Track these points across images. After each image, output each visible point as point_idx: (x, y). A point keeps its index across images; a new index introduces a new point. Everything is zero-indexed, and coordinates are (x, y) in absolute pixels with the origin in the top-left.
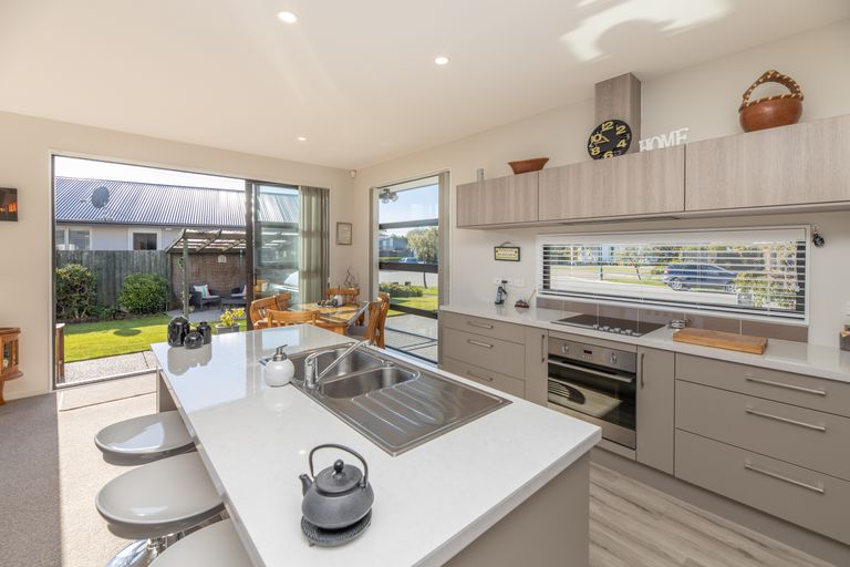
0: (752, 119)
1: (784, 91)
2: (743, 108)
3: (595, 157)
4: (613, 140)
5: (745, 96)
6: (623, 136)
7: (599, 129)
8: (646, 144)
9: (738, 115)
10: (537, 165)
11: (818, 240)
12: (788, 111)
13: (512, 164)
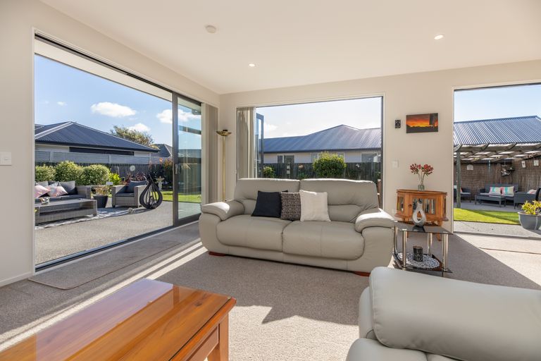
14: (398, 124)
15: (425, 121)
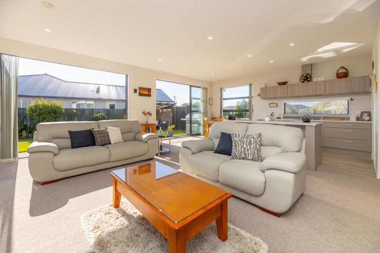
0: (339, 76)
1: (345, 71)
2: (337, 73)
3: (303, 82)
4: (307, 78)
5: (337, 71)
6: (309, 78)
7: (303, 75)
8: (315, 80)
9: (336, 75)
10: (285, 83)
11: (352, 100)
12: (345, 75)
13: (278, 83)
14: (135, 91)
15: (146, 91)
